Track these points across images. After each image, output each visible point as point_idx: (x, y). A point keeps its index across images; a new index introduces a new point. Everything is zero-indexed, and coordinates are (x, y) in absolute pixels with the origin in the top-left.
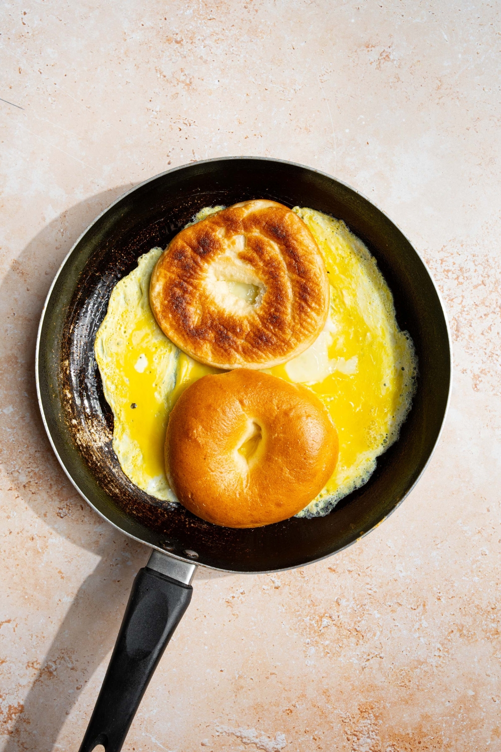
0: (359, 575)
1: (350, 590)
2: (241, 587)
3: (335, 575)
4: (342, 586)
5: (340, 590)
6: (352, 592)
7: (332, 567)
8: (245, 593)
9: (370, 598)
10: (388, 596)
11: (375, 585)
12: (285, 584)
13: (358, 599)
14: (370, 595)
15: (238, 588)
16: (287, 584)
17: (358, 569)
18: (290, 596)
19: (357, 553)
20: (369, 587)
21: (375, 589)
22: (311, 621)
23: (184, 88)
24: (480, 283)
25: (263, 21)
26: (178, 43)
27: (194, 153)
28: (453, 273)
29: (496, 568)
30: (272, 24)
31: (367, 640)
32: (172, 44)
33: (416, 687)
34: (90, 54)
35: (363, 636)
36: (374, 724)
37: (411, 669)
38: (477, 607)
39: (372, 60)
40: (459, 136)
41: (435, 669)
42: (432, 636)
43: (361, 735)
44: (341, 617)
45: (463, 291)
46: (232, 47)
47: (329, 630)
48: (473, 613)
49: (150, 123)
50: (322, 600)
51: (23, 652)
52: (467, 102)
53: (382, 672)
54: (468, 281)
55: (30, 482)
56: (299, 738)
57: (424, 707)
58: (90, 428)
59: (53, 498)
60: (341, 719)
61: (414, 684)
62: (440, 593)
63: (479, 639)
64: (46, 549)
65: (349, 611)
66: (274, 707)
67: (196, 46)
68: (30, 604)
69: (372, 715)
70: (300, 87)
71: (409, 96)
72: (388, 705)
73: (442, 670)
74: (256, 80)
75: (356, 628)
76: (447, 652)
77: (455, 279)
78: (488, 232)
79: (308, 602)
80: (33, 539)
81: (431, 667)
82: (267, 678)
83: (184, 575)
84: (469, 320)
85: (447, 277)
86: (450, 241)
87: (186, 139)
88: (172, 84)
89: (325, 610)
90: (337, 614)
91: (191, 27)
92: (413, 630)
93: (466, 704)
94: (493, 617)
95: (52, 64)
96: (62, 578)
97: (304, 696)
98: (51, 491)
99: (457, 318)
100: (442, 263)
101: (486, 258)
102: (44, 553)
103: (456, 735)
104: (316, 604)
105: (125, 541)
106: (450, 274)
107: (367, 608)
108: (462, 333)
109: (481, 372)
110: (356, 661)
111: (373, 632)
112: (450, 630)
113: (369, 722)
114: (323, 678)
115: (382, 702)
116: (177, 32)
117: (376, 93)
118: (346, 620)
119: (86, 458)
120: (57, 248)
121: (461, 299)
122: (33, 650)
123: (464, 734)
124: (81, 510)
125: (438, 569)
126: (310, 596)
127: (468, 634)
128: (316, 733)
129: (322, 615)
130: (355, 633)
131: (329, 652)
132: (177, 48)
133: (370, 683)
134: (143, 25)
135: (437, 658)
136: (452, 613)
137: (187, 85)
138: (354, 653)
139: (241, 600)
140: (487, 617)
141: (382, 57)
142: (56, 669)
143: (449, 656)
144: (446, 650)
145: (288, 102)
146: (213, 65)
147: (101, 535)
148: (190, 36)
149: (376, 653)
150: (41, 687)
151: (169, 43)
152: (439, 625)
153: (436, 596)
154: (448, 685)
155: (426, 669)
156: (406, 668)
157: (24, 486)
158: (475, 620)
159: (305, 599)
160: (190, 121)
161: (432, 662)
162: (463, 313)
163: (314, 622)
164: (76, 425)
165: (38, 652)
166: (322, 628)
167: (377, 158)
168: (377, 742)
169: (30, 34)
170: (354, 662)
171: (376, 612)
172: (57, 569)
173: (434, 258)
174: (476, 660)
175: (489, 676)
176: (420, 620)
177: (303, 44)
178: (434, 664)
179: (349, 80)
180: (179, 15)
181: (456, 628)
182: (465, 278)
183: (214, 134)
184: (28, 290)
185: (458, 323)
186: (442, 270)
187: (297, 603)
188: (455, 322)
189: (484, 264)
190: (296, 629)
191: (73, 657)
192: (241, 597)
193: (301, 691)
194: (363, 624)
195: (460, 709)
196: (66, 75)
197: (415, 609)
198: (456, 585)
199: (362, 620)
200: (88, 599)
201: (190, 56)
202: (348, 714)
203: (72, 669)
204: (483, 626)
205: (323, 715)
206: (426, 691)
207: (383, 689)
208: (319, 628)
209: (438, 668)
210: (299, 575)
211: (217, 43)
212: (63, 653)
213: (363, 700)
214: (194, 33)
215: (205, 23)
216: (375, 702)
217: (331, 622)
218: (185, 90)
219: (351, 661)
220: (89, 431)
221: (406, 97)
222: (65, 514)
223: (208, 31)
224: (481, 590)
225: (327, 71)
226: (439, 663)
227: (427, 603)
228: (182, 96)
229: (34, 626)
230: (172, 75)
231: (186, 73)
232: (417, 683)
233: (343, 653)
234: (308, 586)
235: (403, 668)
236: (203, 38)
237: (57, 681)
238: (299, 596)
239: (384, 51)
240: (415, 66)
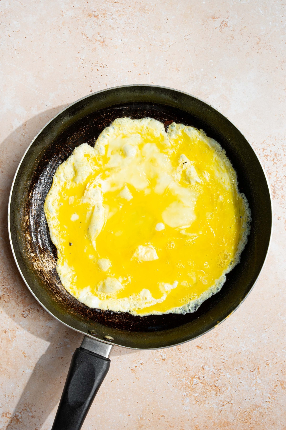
0: (216, 350)
1: (210, 360)
2: (141, 360)
3: (201, 350)
4: (206, 358)
5: (204, 360)
6: (212, 361)
7: (199, 345)
8: (143, 364)
9: (224, 365)
10: (235, 363)
11: (227, 356)
12: (169, 357)
13: (216, 366)
14: (223, 363)
15: (139, 361)
16: (171, 357)
17: (216, 346)
18: (172, 365)
19: (215, 335)
20: (223, 357)
21: (227, 359)
22: (186, 381)
23: (100, 44)
25: (148, 3)
26: (95, 17)
27: (106, 85)
28: (270, 157)
30: (154, 5)
31: (222, 392)
32: (92, 18)
33: (255, 423)
34: (41, 24)
35: (220, 390)
37: (251, 411)
39: (217, 26)
40: (271, 72)
41: (266, 410)
42: (264, 389)
44: (205, 377)
45: (277, 168)
46: (130, 19)
47: (198, 386)
49: (78, 66)
50: (193, 367)
52: (276, 51)
53: (232, 413)
54: (280, 162)
55: (4, 295)
58: (42, 259)
59: (19, 305)
61: (254, 421)
64: (15, 338)
65: (210, 374)
67: (107, 19)
68: (4, 374)
70: (172, 43)
71: (240, 48)
73: (271, 411)
74: (144, 39)
75: (215, 384)
76: (274, 399)
77: (272, 161)
79: (184, 368)
80: (6, 332)
81: (264, 409)
82: (159, 419)
83: (105, 352)
84: (281, 186)
85: (267, 159)
86: (268, 137)
87: (102, 76)
88: (92, 42)
89: (195, 373)
90: (203, 376)
91: (104, 7)
92: (252, 385)
95: (17, 31)
96: (25, 357)
98: (18, 300)
99: (274, 185)
100: (263, 151)
102: (13, 341)
104: (189, 370)
105: (66, 331)
106: (269, 157)
107: (222, 371)
108: (277, 195)
110: (216, 407)
111: (226, 387)
112: (275, 385)
114: (195, 418)
116: (95, 10)
117: (219, 46)
118: (209, 380)
119: (40, 278)
120: (21, 145)
121: (276, 173)
122: (6, 405)
124: (37, 312)
125: (267, 345)
126: (185, 364)
130: (214, 388)
131: (198, 401)
132: (95, 20)
133: (225, 421)
134: (74, 6)
135: (268, 403)
136: (276, 373)
137: (102, 42)
138: (214, 401)
139: (141, 368)
141: (223, 24)
142: (21, 417)
143: (276, 401)
144: (273, 397)
145: (165, 53)
146: (118, 30)
147: (50, 328)
148: (103, 13)
149: (229, 401)
151: (90, 17)
152: (268, 382)
153: (266, 363)
154: (275, 421)
155: (261, 410)
156: (248, 410)
157: (0, 298)
159: (182, 367)
160: (104, 65)
161: (264, 406)
162: (277, 182)
163: (188, 381)
164: (33, 257)
165: (10, 406)
166: (193, 385)
167: (221, 86)
169: (3, 13)
170: (215, 407)
171: (228, 374)
172: (22, 351)
173: (258, 148)
176: (256, 378)
177: (173, 17)
178: (266, 407)
179: (203, 39)
181: (279, 383)
182: (278, 160)
183: (119, 72)
184: (2, 172)
185: (274, 188)
186: (264, 155)
187: (177, 370)
188: (273, 187)
190: (176, 387)
191: (33, 409)
192: (141, 366)
193: (181, 427)
194: (219, 383)
196: (25, 38)
197: (252, 372)
198: (278, 355)
199: (219, 379)
200: (42, 370)
201: (103, 25)
203: (32, 417)
206: (261, 425)
207: (233, 425)
208: (191, 385)
209: (268, 410)
210: (178, 351)
211: (120, 17)
212: (26, 406)
214: (105, 11)
215: (113, 5)
217: (199, 381)
218: (100, 46)
219: (212, 406)
220: (42, 261)
221: (238, 49)
222: (27, 315)
223: (114, 10)
225: (189, 33)
226: (269, 406)
227: (260, 367)
228: (99, 49)
229: (7, 389)
230: (92, 37)
231: (101, 35)
232: (255, 420)
233: (207, 402)
234: (184, 358)
235: (246, 410)
236: (111, 14)
237: (22, 425)
238: (178, 365)
239: (224, 21)
240: (243, 30)
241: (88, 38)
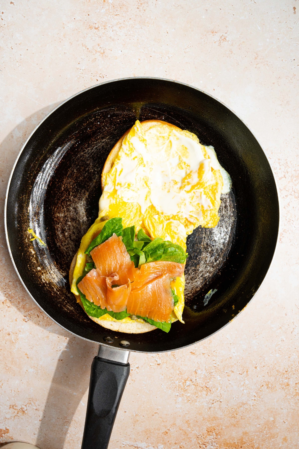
0: (209, 355)
1: (203, 364)
2: (136, 364)
3: (194, 356)
4: (199, 363)
5: (197, 365)
6: (204, 365)
7: (193, 352)
8: (139, 368)
9: (215, 369)
10: (226, 367)
11: (218, 361)
12: (164, 362)
13: (208, 369)
14: (215, 367)
15: (134, 365)
17: (209, 352)
18: (167, 369)
19: (208, 343)
20: (214, 362)
21: (218, 364)
22: (179, 383)
23: (100, 55)
24: (283, 176)
25: (148, 16)
26: (96, 29)
29: (289, 348)
30: (154, 18)
31: (212, 392)
32: (92, 29)
33: (241, 417)
34: (43, 36)
35: (210, 390)
36: (215, 438)
37: (238, 408)
38: (277, 371)
39: (216, 41)
40: (269, 87)
41: (252, 407)
42: (251, 389)
43: (208, 444)
44: (197, 380)
46: (130, 31)
47: (190, 388)
48: (275, 375)
49: (78, 77)
50: (186, 371)
51: (7, 400)
52: (272, 67)
53: (221, 410)
55: (6, 300)
56: (171, 447)
57: (244, 428)
59: (21, 310)
60: (196, 436)
61: (239, 416)
62: (256, 364)
63: (278, 389)
64: (17, 341)
65: (202, 376)
66: (157, 431)
67: (107, 30)
68: (9, 372)
69: (214, 433)
70: (172, 55)
71: (238, 62)
72: (224, 428)
73: (256, 407)
74: (144, 51)
75: (207, 386)
76: (259, 397)
78: (287, 146)
79: (178, 372)
80: (9, 334)
81: (250, 406)
82: (153, 415)
88: (92, 53)
89: (188, 376)
90: (195, 378)
91: (104, 19)
92: (240, 386)
93: (269, 425)
94: (286, 376)
95: (19, 43)
96: (28, 358)
97: (174, 424)
98: (19, 306)
101: (286, 161)
102: (16, 343)
103: (262, 442)
104: (182, 373)
107: (213, 374)
109: (284, 231)
110: (206, 404)
111: (216, 388)
112: (261, 385)
113: (212, 437)
114: (186, 414)
115: (220, 426)
116: (96, 23)
117: (218, 60)
118: (201, 382)
122: (13, 398)
123: (267, 441)
124: (37, 317)
125: (256, 350)
126: (179, 368)
127: (272, 386)
128: (181, 444)
129: (186, 379)
130: (205, 389)
131: (190, 400)
132: (96, 32)
133: (213, 416)
134: (75, 19)
135: (253, 401)
136: (263, 375)
137: (102, 53)
138: (205, 400)
139: (137, 371)
140: (283, 376)
141: (222, 39)
142: (27, 410)
143: (260, 399)
144: (259, 396)
145: (165, 64)
146: (118, 42)
147: (50, 333)
148: (104, 25)
149: (218, 400)
150: (18, 419)
151: (91, 29)
152: (255, 382)
153: (255, 366)
154: (259, 415)
155: (247, 407)
156: (235, 407)
157: (3, 303)
158: (276, 379)
159: (176, 371)
160: (103, 75)
163: (181, 383)
165: (16, 400)
166: (186, 386)
168: (217, 448)
169: (6, 26)
170: (205, 405)
171: (218, 376)
172: (24, 352)
174: (275, 401)
175: (282, 409)
176: (244, 380)
177: (173, 30)
178: (251, 404)
179: (202, 52)
180: (97, 13)
181: (265, 383)
184: (3, 181)
187: (171, 373)
189: (285, 165)
190: (170, 388)
191: (37, 403)
192: (137, 370)
193: (173, 422)
194: (210, 385)
195: (265, 428)
196: (27, 50)
197: (241, 374)
198: (266, 359)
199: (210, 381)
200: (44, 370)
201: (103, 37)
202: (200, 433)
203: (36, 410)
204: (280, 381)
205: (186, 433)
206: (246, 419)
207: (221, 419)
208: (184, 386)
209: (254, 407)
210: (173, 357)
211: (120, 29)
212: (30, 401)
213: (210, 426)
214: (106, 23)
215: (113, 17)
216: (217, 426)
217: (191, 383)
219: (203, 404)
222: (28, 320)
223: (115, 22)
224: (280, 361)
225: (188, 46)
226: (255, 403)
227: (249, 370)
228: (99, 60)
229: (12, 385)
230: (92, 48)
231: (101, 47)
232: (241, 415)
233: (198, 400)
234: (178, 363)
235: (233, 407)
236: (111, 26)
237: (27, 416)
238: (173, 369)
239: (222, 36)
240: (241, 45)
241: (88, 49)
